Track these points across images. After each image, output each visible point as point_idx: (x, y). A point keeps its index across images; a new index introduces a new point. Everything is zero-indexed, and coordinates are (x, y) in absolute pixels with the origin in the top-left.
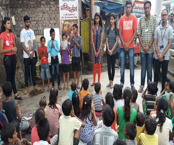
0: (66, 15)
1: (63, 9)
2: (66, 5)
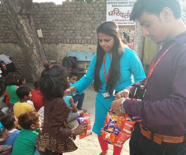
0: (117, 20)
1: (112, 14)
2: (117, 10)
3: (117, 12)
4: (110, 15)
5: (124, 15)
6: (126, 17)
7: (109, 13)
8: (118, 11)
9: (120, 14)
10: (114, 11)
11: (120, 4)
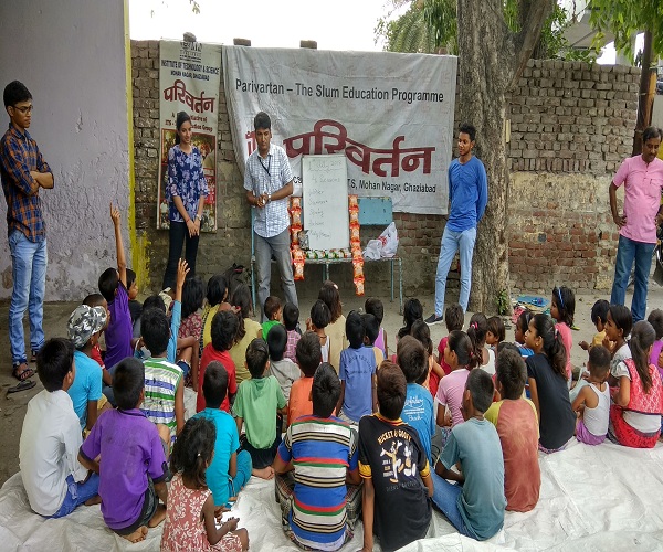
1: (171, 97)
2: (181, 86)
3: (181, 92)
4: (167, 98)
5: (195, 101)
6: (199, 108)
7: (165, 91)
8: (184, 90)
9: (187, 97)
10: (176, 87)
11: (186, 71)
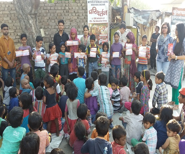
0: (95, 18)
1: (91, 13)
2: (95, 9)
5: (100, 13)
11: (96, 4)
